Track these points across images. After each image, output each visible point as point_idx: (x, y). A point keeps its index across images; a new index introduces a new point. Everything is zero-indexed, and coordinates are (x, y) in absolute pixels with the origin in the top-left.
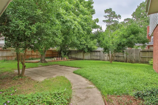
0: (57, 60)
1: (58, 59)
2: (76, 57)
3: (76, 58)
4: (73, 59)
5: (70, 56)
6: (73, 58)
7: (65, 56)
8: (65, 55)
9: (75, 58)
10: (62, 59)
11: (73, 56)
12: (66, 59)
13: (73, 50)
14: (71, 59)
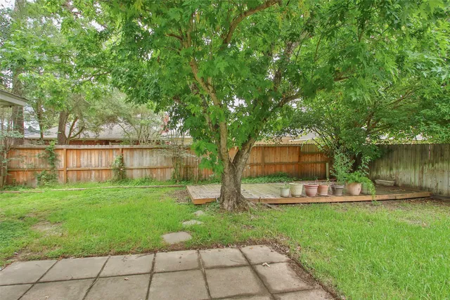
0: (308, 194)
1: (314, 191)
2: (429, 182)
3: (429, 190)
4: (408, 195)
5: (384, 172)
6: (407, 188)
7: (355, 175)
8: (355, 168)
9: (421, 189)
10: (334, 191)
11: (408, 175)
12: (362, 193)
13: (404, 141)
14: (392, 196)
